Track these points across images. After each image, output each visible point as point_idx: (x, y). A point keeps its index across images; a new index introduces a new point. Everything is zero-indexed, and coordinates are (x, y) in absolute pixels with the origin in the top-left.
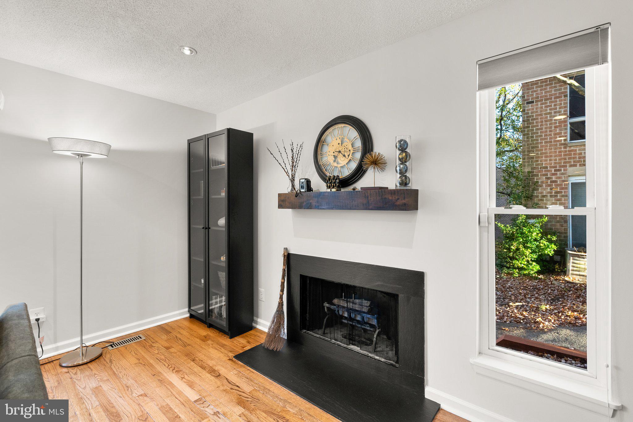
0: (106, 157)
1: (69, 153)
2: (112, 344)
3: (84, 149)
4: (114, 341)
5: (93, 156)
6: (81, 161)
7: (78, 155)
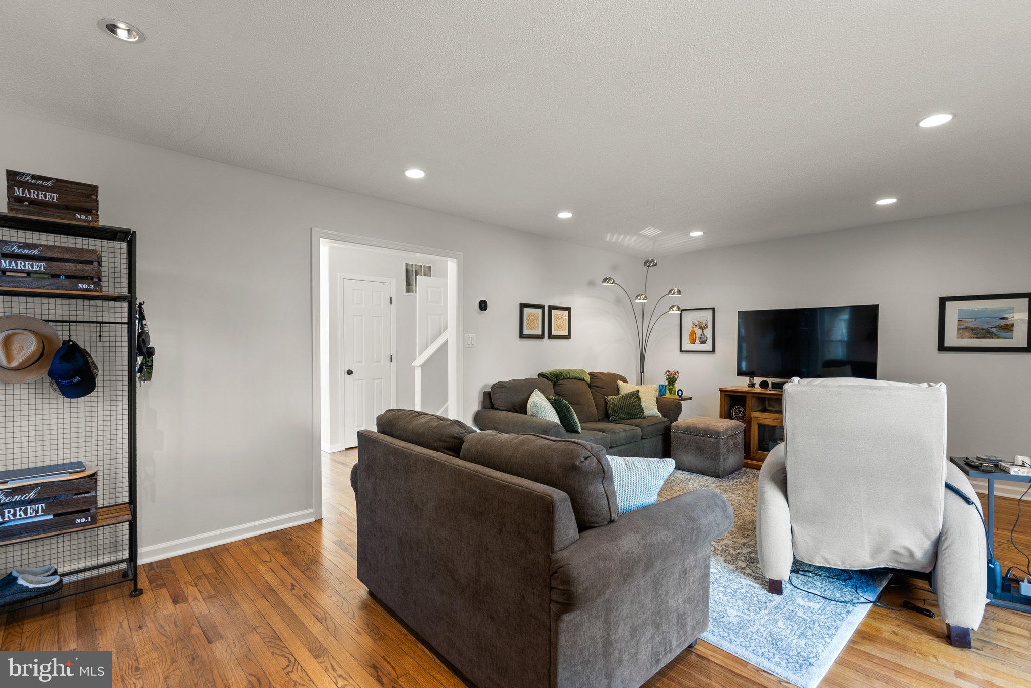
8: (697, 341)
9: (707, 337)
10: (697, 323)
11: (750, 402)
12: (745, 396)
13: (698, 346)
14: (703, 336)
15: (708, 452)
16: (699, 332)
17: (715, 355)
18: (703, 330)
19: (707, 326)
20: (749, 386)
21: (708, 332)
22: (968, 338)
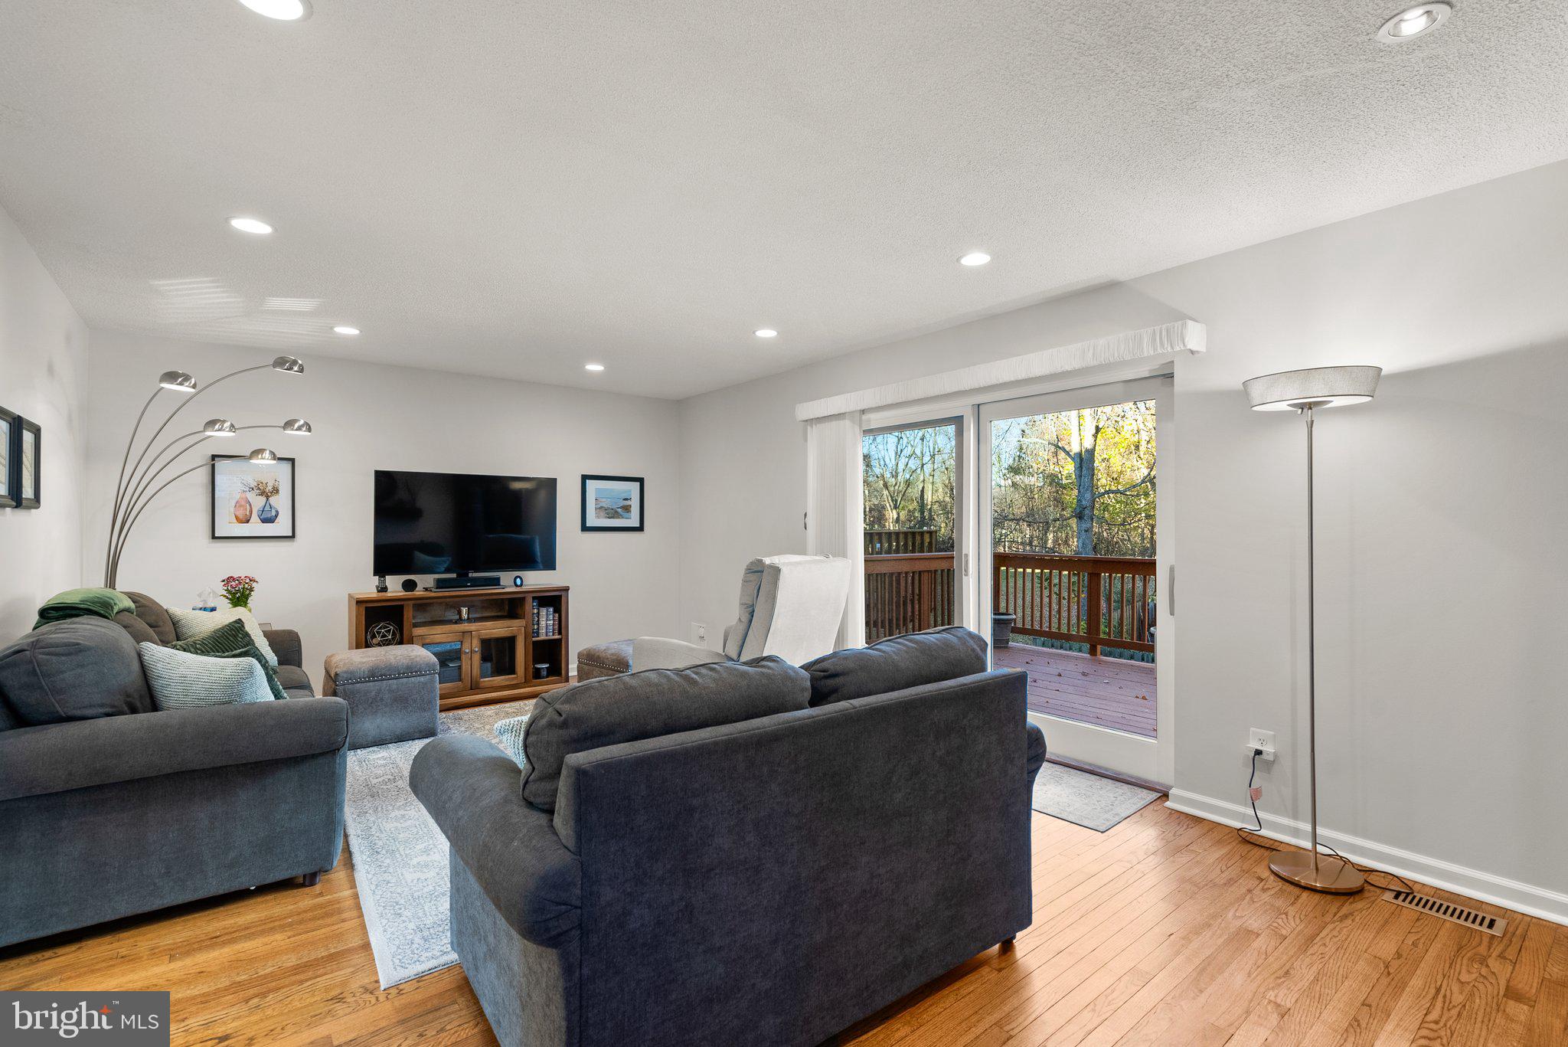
0: (1370, 398)
1: (1283, 406)
2: (1406, 892)
3: (1316, 390)
4: (1416, 888)
5: (1337, 402)
6: (1309, 419)
7: (1302, 406)
8: (255, 518)
9: (277, 513)
10: (253, 484)
11: (408, 614)
12: (402, 606)
13: (256, 528)
14: (267, 508)
15: (415, 701)
16: (258, 502)
17: (295, 543)
18: (268, 497)
19: (277, 491)
20: (378, 591)
21: (281, 503)
22: (603, 518)
